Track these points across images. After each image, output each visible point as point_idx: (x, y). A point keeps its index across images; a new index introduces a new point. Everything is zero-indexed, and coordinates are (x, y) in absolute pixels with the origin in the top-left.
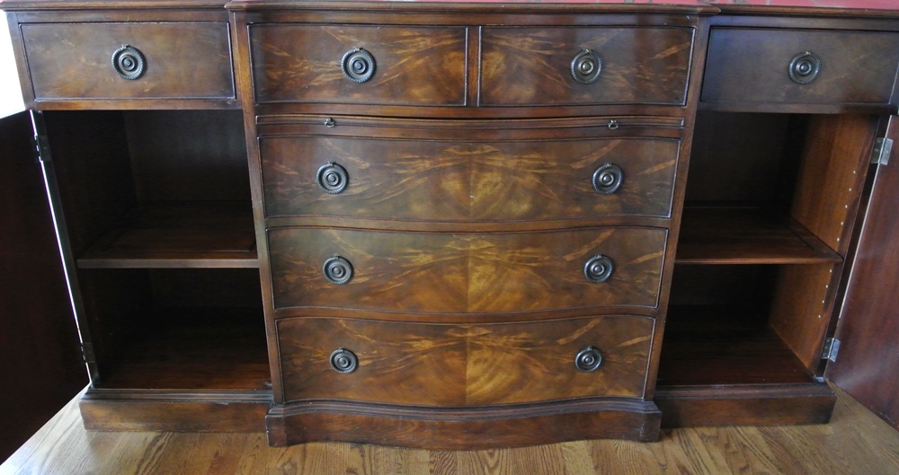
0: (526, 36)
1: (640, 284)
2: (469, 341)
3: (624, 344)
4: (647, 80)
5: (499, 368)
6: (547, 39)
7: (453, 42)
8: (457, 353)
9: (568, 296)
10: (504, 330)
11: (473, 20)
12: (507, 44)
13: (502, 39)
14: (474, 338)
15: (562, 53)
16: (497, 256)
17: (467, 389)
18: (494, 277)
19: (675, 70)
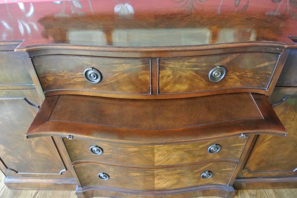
0: (184, 62)
1: (232, 153)
2: (155, 174)
3: (222, 170)
4: (248, 77)
5: (169, 180)
6: (196, 62)
7: (143, 66)
8: (151, 177)
9: (200, 158)
10: (171, 170)
11: (154, 55)
12: (173, 66)
13: (170, 64)
14: (158, 173)
15: (204, 68)
16: (167, 148)
17: (155, 186)
18: (167, 155)
19: (265, 73)
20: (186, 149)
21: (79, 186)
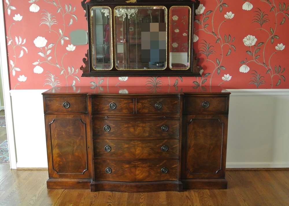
0: (146, 100)
1: (174, 152)
3: (172, 167)
4: (171, 108)
5: (144, 172)
7: (131, 101)
8: (134, 168)
9: (158, 155)
10: (144, 162)
11: (135, 97)
12: (142, 102)
14: (138, 164)
15: (153, 103)
16: (142, 145)
17: (137, 177)
18: (141, 150)
20: (150, 146)
21: (93, 181)
